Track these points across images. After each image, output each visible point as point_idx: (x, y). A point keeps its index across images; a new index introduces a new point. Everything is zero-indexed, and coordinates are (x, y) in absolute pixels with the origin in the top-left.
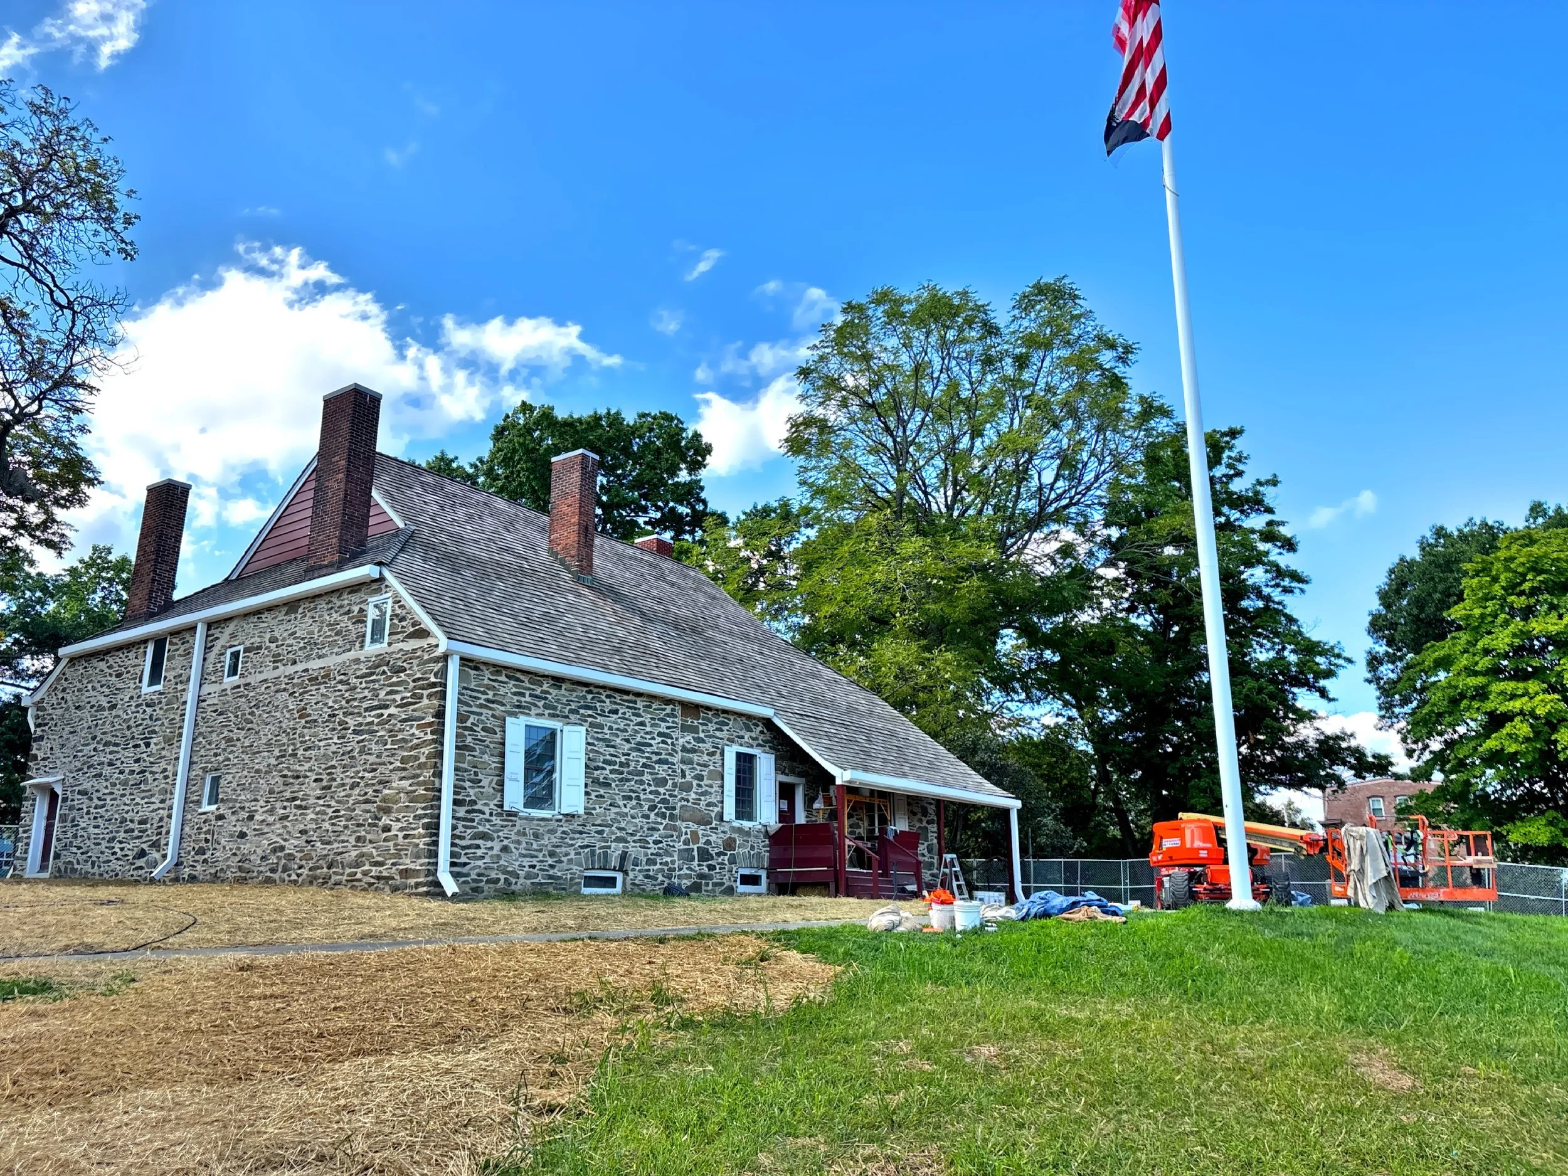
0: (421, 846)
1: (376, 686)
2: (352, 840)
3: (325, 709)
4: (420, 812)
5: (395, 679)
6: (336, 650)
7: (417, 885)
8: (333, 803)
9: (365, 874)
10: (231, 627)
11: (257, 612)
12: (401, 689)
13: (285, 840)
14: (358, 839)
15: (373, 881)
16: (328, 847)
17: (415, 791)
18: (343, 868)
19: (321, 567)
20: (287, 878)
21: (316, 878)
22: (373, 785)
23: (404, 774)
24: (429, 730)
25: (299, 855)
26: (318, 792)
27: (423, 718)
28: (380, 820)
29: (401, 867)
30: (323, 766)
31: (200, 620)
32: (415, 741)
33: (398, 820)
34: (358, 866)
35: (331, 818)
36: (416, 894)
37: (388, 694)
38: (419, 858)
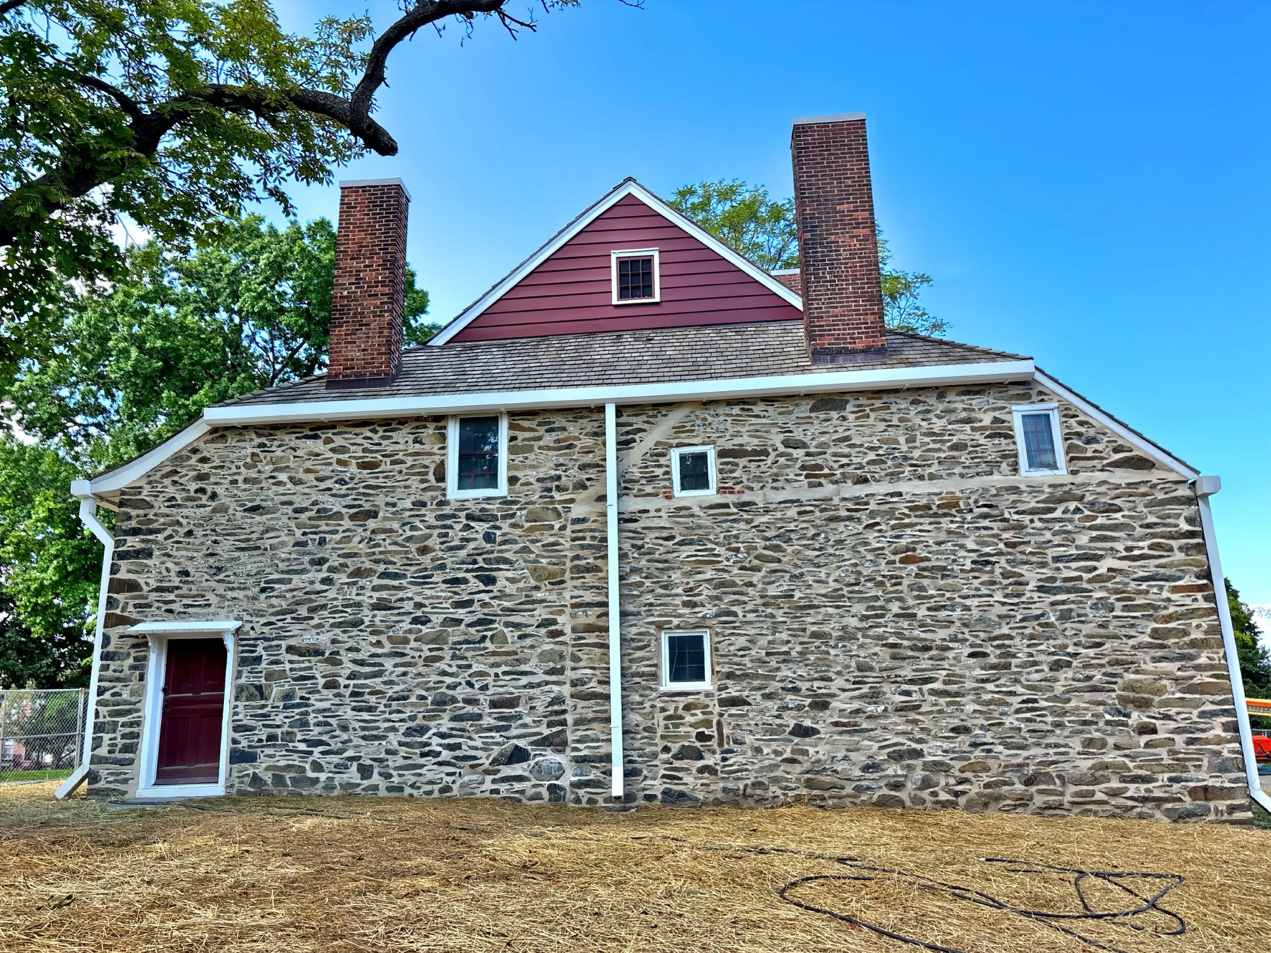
0: (1226, 754)
1: (1070, 527)
2: (1076, 744)
3: (962, 553)
4: (1209, 707)
5: (1100, 521)
6: (958, 470)
7: (1232, 809)
8: (1019, 689)
9: (1114, 793)
10: (676, 417)
11: (744, 401)
12: (1121, 534)
13: (921, 741)
14: (1089, 743)
15: (1130, 803)
16: (1024, 753)
17: (1192, 678)
18: (1063, 784)
19: (853, 352)
20: (929, 798)
21: (998, 798)
22: (1102, 666)
23: (1160, 653)
24: (1199, 595)
25: (958, 765)
26: (978, 672)
27: (1180, 578)
28: (1128, 716)
29: (1191, 784)
30: (983, 635)
31: (610, 401)
32: (1172, 609)
33: (1167, 717)
34: (1096, 781)
35: (1018, 711)
36: (1233, 823)
37: (1093, 540)
38: (1227, 770)
